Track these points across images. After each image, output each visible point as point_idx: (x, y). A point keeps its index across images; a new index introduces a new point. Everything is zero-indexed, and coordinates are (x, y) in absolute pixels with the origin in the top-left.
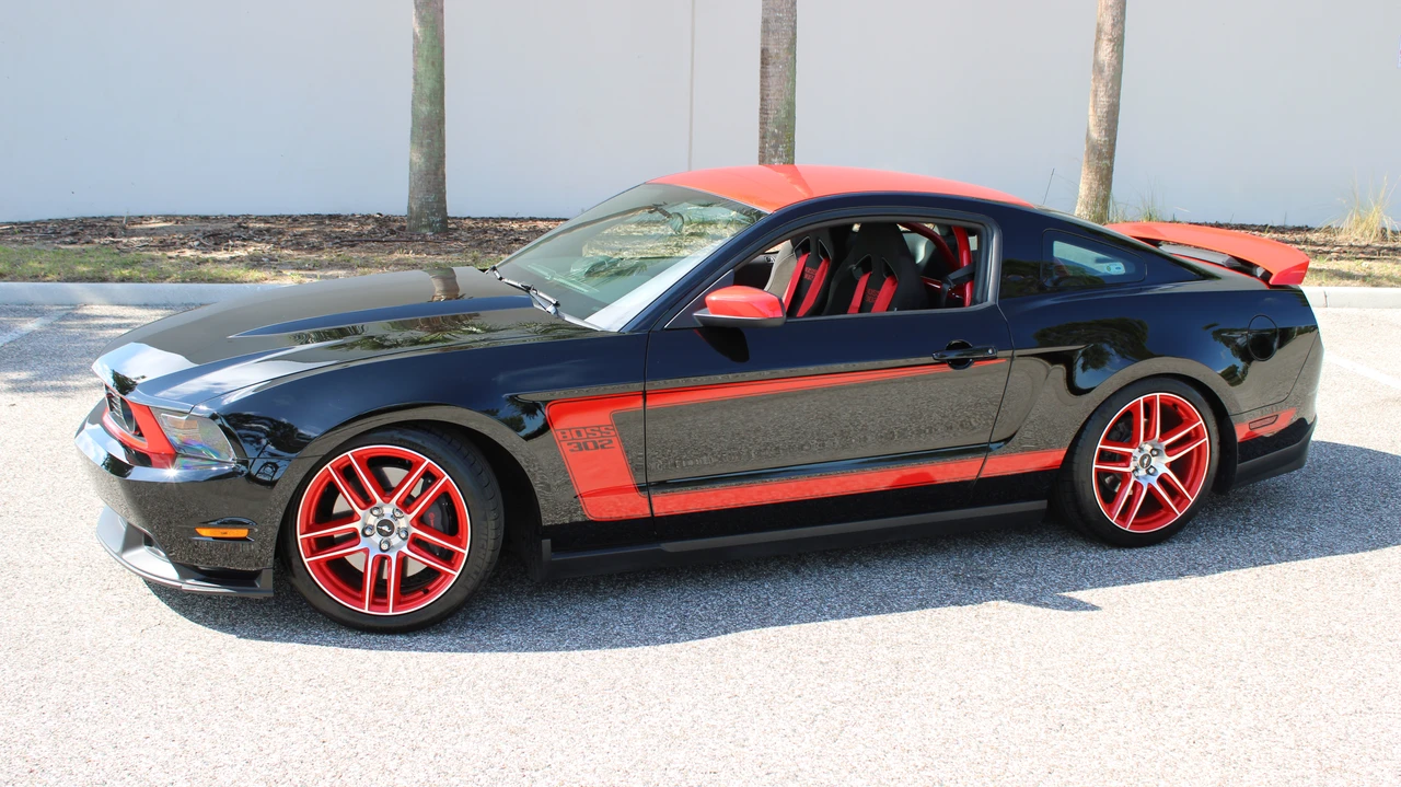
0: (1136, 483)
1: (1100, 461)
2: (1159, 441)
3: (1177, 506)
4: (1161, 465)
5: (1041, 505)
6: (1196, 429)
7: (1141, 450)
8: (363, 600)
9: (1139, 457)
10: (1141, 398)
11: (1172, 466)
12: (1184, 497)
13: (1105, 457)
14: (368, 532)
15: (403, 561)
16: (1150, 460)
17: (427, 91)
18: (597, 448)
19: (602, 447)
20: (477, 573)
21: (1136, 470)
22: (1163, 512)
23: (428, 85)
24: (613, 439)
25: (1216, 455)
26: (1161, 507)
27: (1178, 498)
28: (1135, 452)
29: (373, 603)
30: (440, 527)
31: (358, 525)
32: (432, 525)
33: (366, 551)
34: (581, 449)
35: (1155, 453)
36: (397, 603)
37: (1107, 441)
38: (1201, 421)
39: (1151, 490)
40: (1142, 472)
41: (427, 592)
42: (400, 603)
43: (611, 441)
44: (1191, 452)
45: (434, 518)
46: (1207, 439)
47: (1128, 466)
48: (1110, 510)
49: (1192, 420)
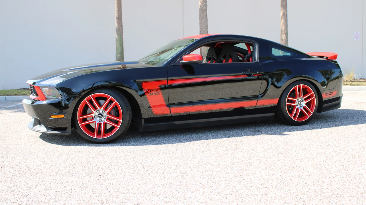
0: (297, 109)
1: (288, 102)
2: (303, 97)
3: (308, 115)
4: (304, 104)
5: (273, 114)
6: (312, 94)
7: (298, 100)
8: (95, 135)
9: (298, 102)
10: (297, 86)
11: (306, 104)
12: (310, 112)
13: (289, 101)
14: (96, 117)
15: (105, 124)
16: (300, 103)
17: (119, 51)
18: (155, 95)
19: (157, 94)
20: (124, 126)
21: (297, 105)
22: (305, 116)
23: (120, 50)
24: (160, 92)
25: (317, 101)
26: (304, 115)
27: (309, 113)
28: (296, 100)
29: (97, 136)
30: (115, 115)
31: (93, 115)
32: (113, 114)
33: (95, 122)
34: (151, 95)
35: (302, 101)
36: (104, 136)
37: (289, 97)
38: (313, 92)
39: (301, 110)
40: (299, 106)
41: (111, 132)
42: (104, 135)
43: (159, 93)
44: (311, 100)
45: (113, 112)
46: (315, 97)
47: (295, 104)
48: (291, 115)
49: (311, 92)
